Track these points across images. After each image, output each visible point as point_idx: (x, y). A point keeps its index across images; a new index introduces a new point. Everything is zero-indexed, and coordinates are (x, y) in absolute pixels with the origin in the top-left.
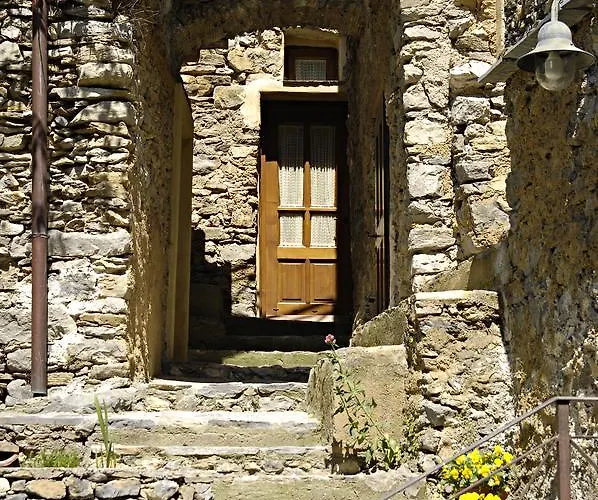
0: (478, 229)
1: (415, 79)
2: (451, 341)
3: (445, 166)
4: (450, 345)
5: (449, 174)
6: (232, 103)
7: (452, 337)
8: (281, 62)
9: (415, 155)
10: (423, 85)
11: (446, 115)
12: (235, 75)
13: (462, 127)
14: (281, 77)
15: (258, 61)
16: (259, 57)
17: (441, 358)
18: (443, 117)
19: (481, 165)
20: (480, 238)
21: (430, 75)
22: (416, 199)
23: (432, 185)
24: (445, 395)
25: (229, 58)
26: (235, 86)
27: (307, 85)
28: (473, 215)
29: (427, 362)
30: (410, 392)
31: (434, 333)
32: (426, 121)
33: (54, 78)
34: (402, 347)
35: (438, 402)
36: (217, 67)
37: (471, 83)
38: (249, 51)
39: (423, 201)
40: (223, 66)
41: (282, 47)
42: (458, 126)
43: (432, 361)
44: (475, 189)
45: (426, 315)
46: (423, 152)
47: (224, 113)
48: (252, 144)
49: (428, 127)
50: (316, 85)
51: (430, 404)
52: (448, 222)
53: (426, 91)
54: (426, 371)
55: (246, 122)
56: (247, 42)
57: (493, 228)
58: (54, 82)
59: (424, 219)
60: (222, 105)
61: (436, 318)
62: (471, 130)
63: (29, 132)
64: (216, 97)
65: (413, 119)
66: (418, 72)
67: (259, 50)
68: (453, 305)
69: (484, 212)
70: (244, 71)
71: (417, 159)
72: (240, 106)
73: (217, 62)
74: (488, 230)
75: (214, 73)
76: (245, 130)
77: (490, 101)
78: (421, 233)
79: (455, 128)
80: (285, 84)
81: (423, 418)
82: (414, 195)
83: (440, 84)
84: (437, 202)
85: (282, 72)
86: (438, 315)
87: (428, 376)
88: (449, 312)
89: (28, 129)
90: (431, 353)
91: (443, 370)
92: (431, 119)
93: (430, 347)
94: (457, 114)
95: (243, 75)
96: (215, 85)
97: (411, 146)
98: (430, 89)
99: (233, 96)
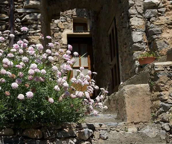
0: (159, 50)
1: (132, 5)
2: (169, 80)
3: (144, 32)
4: (169, 81)
5: (145, 34)
6: (59, 37)
7: (169, 78)
8: (72, 26)
9: (134, 28)
10: (135, 6)
11: (143, 16)
12: (60, 30)
13: (149, 19)
14: (73, 30)
15: (66, 26)
16: (66, 25)
17: (166, 86)
18: (142, 17)
19: (158, 29)
20: (160, 53)
21: (137, 3)
22: (135, 43)
23: (140, 38)
24: (169, 100)
25: (58, 25)
26: (60, 33)
27: (80, 32)
28: (157, 45)
29: (162, 88)
30: (153, 101)
31: (163, 77)
32: (137, 18)
33: (16, 6)
34: (148, 85)
35: (167, 103)
36: (55, 28)
37: (151, 5)
38: (64, 23)
39: (137, 44)
40: (56, 27)
41: (72, 22)
42: (148, 19)
43: (163, 87)
44: (157, 37)
45: (159, 71)
46: (136, 27)
47: (57, 40)
48: (65, 48)
49: (137, 20)
50: (82, 32)
51: (164, 103)
52: (146, 50)
53: (136, 9)
54: (161, 91)
55: (63, 43)
56: (63, 21)
57: (164, 49)
58: (16, 7)
59: (138, 49)
60: (57, 38)
61: (163, 72)
62: (153, 19)
63: (7, 24)
64: (55, 36)
65: (133, 17)
66: (133, 3)
67: (66, 23)
68: (168, 67)
69: (160, 44)
70: (62, 29)
71: (134, 30)
72: (61, 38)
73: (55, 26)
74: (162, 50)
75: (54, 29)
76: (63, 45)
77: (158, 10)
78: (138, 54)
79: (147, 20)
80: (74, 32)
81: (161, 109)
82: (135, 41)
83: (140, 6)
84: (142, 43)
85: (72, 29)
86: (163, 70)
87: (162, 93)
88: (167, 70)
89: (7, 23)
90: (162, 85)
91: (167, 91)
92: (138, 17)
93: (161, 82)
94: (147, 15)
95: (62, 30)
96: (55, 32)
97: (132, 26)
98: (137, 8)
99: (60, 35)
